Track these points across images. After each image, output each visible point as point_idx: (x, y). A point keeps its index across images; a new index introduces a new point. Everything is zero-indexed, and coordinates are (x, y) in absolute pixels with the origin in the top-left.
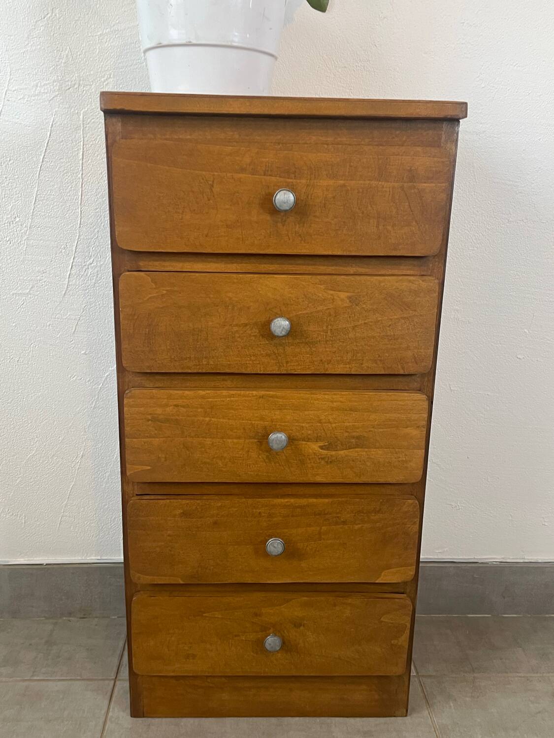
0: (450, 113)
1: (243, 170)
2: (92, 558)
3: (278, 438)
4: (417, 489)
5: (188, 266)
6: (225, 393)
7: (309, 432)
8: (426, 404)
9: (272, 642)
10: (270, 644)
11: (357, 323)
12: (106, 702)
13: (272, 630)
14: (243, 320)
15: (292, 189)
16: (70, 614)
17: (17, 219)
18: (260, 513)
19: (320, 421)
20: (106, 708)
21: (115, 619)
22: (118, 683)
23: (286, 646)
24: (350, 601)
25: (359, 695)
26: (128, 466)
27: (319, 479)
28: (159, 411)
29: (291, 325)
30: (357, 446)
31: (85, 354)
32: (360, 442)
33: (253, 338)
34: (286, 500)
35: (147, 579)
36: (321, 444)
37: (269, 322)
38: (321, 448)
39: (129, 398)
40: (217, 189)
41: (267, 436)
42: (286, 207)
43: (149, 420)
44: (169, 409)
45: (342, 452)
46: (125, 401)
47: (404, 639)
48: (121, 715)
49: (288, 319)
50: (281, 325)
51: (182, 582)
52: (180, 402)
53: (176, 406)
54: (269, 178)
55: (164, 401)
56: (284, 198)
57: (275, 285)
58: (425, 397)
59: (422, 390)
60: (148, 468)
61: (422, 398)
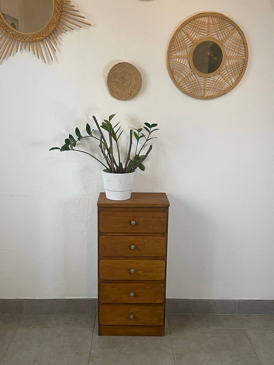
0: (166, 206)
1: (125, 217)
2: (86, 297)
3: (132, 271)
4: (164, 282)
5: (113, 234)
6: (121, 260)
7: (139, 269)
8: (165, 263)
9: (131, 317)
11: (149, 246)
12: (92, 332)
13: (131, 314)
14: (125, 246)
15: (135, 220)
16: (80, 312)
18: (129, 287)
19: (142, 267)
20: (92, 334)
22: (94, 329)
23: (135, 318)
24: (149, 307)
25: (152, 330)
26: (100, 276)
27: (142, 279)
28: (107, 264)
29: (135, 247)
30: (150, 272)
31: (87, 246)
33: (127, 249)
34: (134, 284)
35: (103, 302)
36: (142, 271)
37: (130, 246)
38: (142, 272)
39: (101, 262)
40: (120, 220)
41: (130, 270)
42: (133, 224)
43: (105, 266)
44: (109, 264)
45: (147, 273)
46: (100, 262)
47: (162, 317)
48: (96, 335)
49: (134, 245)
50: (133, 247)
51: (111, 303)
53: (111, 263)
54: (130, 218)
55: (108, 262)
56: (133, 222)
57: (132, 238)
58: (164, 261)
59: (164, 260)
60: (104, 277)
61: (164, 262)
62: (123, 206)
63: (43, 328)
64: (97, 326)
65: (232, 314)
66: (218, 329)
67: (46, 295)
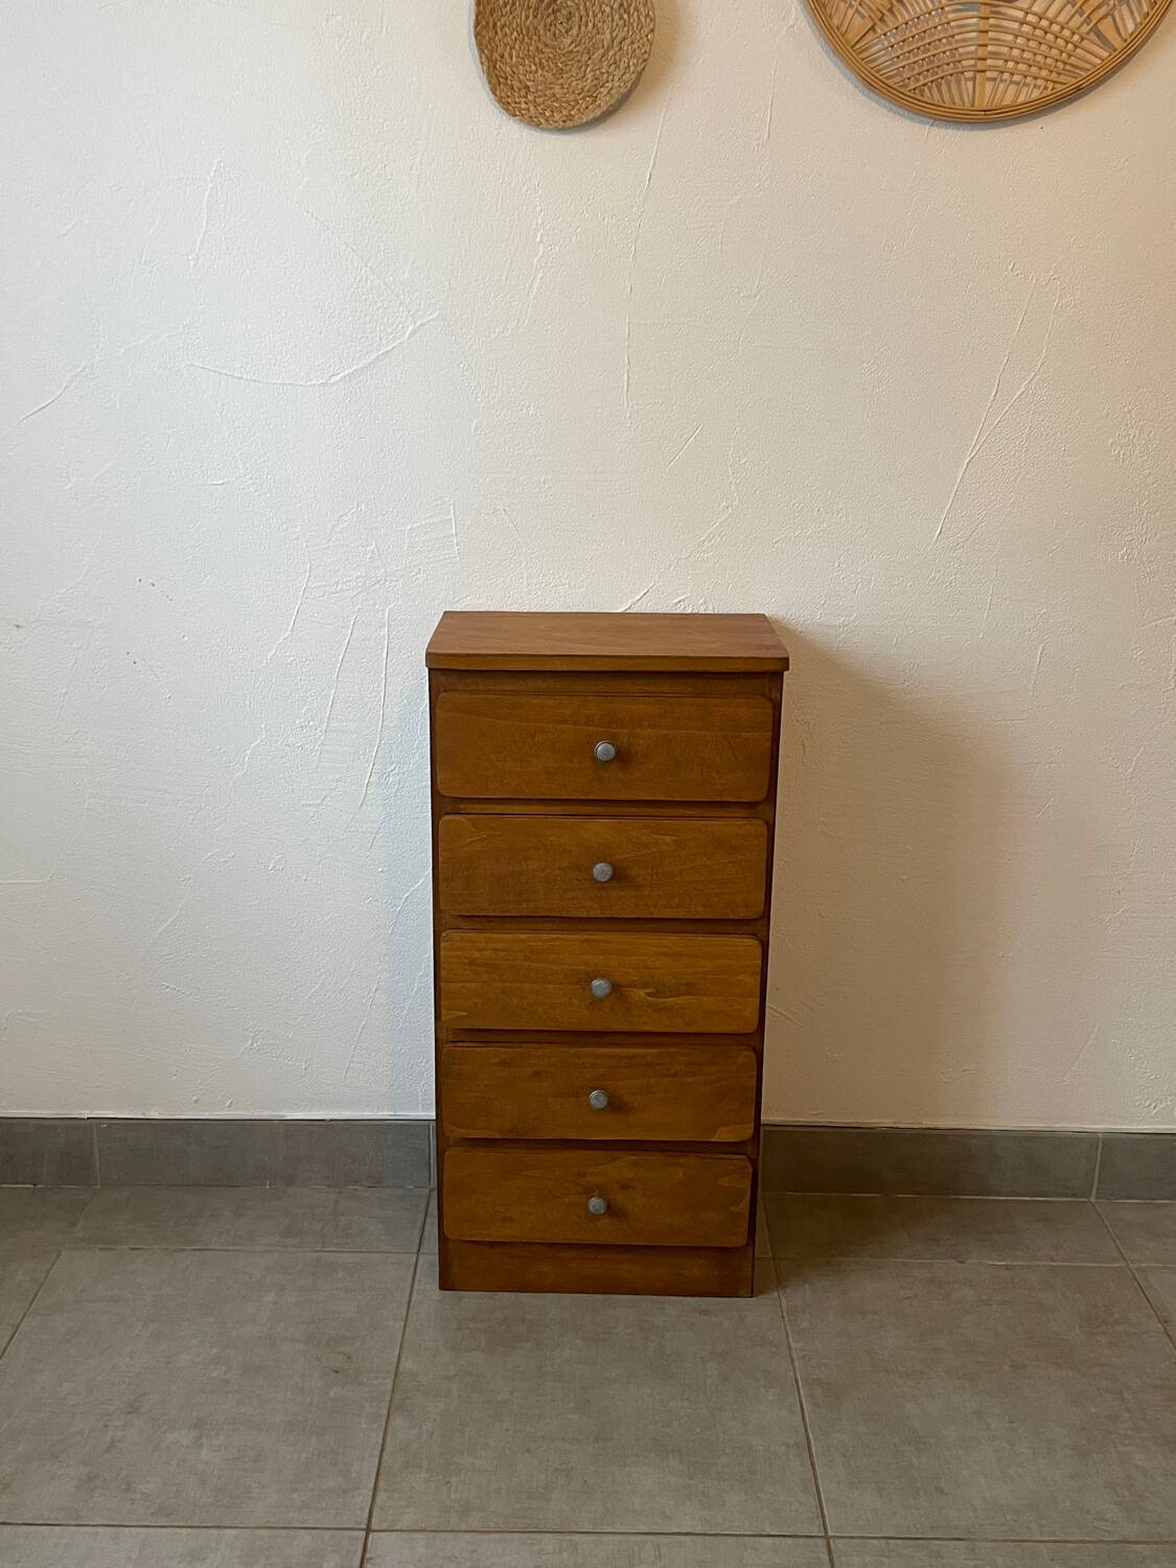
0: (772, 667)
1: (564, 722)
4: (753, 1040)
5: (508, 809)
6: (546, 937)
7: (635, 978)
8: (759, 950)
9: (596, 1204)
10: (594, 1207)
11: (684, 867)
12: (410, 1274)
13: (596, 1193)
14: (565, 864)
15: (611, 739)
16: (356, 1182)
17: (311, 723)
18: (583, 1063)
19: (646, 967)
20: (410, 1279)
21: (410, 1189)
22: (421, 1257)
23: (611, 1210)
24: (682, 1161)
25: (696, 1269)
26: (444, 1011)
27: (646, 1028)
28: (477, 955)
29: (614, 869)
30: (687, 993)
31: (382, 871)
32: (690, 989)
33: (575, 882)
34: (611, 1050)
35: (461, 1133)
36: (649, 990)
37: (590, 866)
38: (648, 994)
39: (446, 940)
40: (538, 738)
41: (588, 982)
42: (605, 759)
43: (466, 964)
44: (487, 953)
45: (670, 999)
46: (442, 944)
48: (428, 1289)
49: (611, 864)
50: (602, 870)
51: (499, 1137)
52: (499, 946)
53: (495, 949)
54: (590, 728)
55: (482, 945)
56: (603, 749)
57: (598, 829)
58: (756, 943)
59: (755, 935)
60: (465, 1014)
61: (751, 944)
62: (552, 668)
63: (184, 1250)
64: (432, 1245)
65: (1074, 1195)
66: (1007, 1268)
67: (196, 1101)
